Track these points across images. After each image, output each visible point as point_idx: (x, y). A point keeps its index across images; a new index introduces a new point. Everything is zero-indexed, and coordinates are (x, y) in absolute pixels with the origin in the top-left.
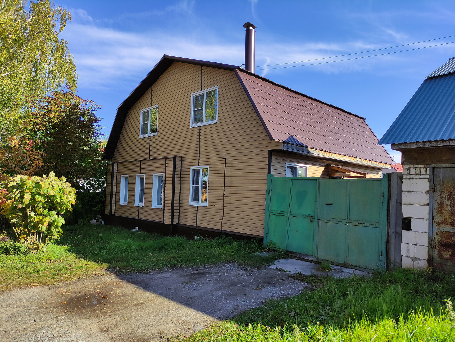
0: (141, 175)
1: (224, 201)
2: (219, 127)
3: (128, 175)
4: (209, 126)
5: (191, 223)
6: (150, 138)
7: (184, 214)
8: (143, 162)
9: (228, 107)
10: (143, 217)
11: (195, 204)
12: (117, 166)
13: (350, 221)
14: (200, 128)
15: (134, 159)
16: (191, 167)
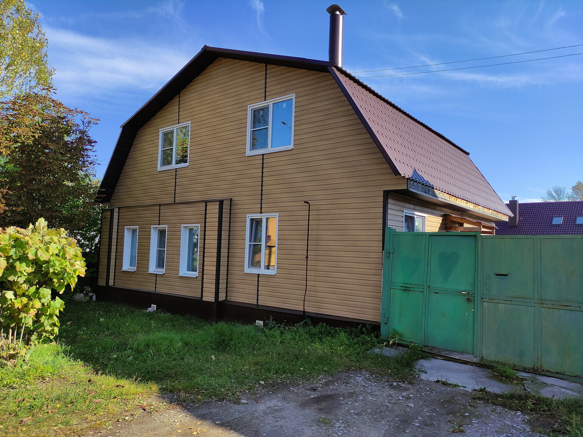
0: (160, 226)
1: (307, 267)
2: (297, 155)
3: (137, 227)
4: (278, 154)
5: (247, 299)
6: (176, 172)
7: (235, 286)
8: (165, 207)
9: (311, 125)
10: (163, 289)
11: (255, 271)
12: (119, 213)
13: (542, 302)
14: (263, 157)
15: (148, 202)
16: (248, 215)
